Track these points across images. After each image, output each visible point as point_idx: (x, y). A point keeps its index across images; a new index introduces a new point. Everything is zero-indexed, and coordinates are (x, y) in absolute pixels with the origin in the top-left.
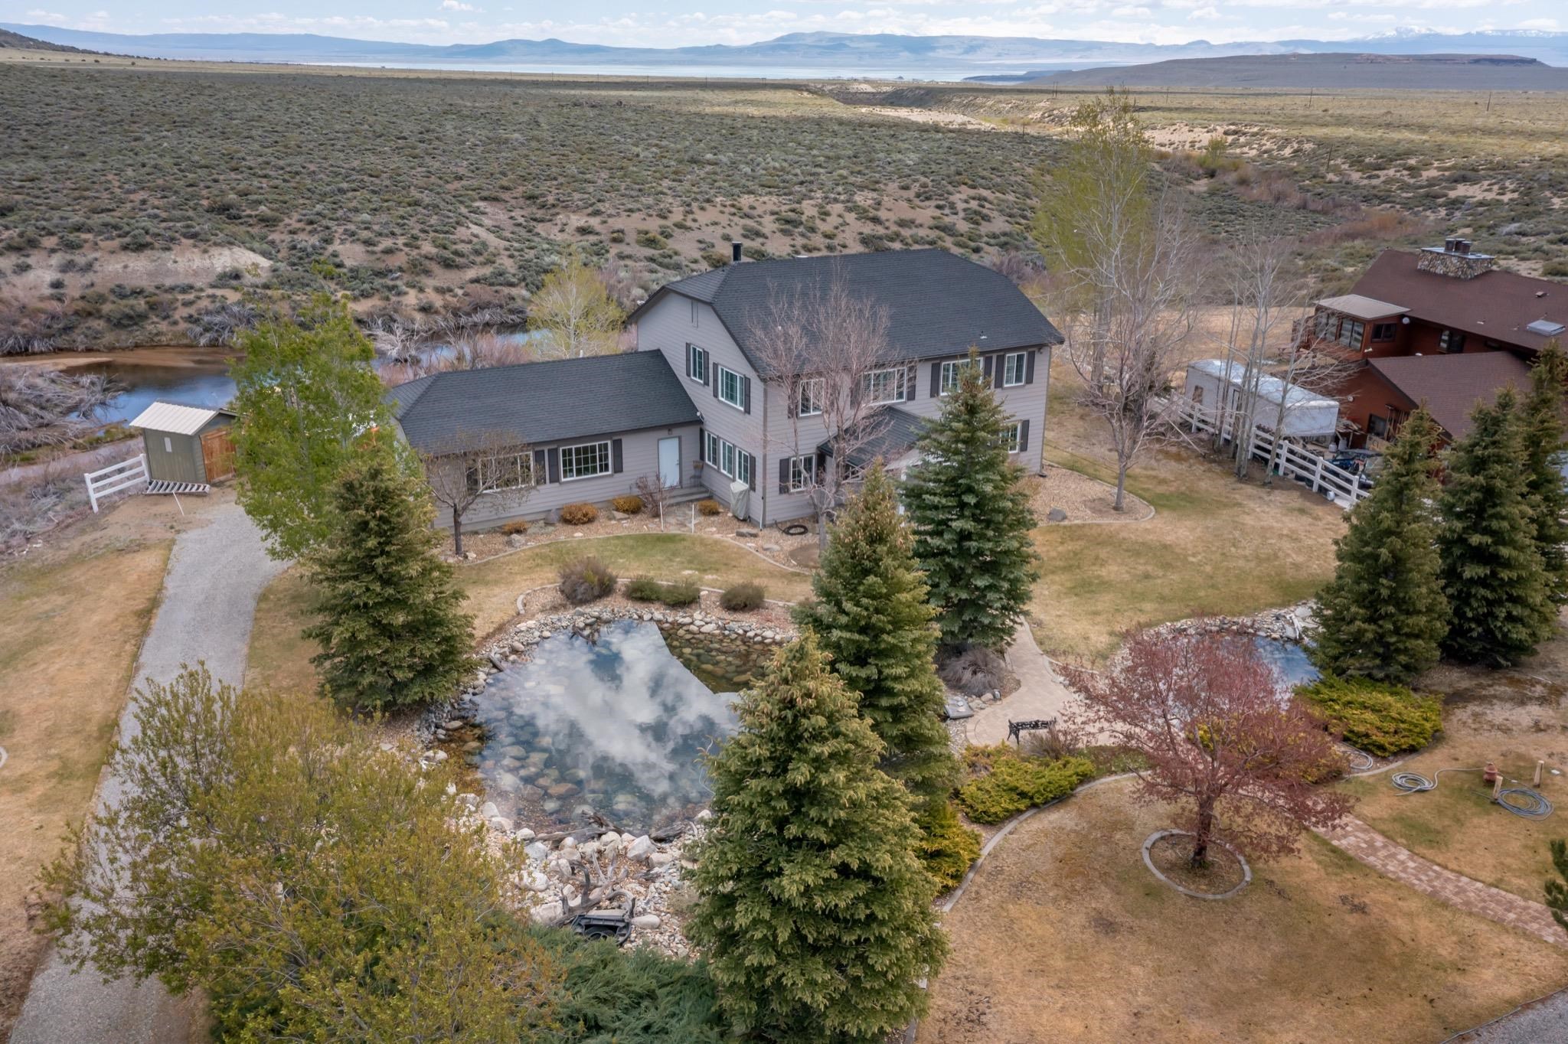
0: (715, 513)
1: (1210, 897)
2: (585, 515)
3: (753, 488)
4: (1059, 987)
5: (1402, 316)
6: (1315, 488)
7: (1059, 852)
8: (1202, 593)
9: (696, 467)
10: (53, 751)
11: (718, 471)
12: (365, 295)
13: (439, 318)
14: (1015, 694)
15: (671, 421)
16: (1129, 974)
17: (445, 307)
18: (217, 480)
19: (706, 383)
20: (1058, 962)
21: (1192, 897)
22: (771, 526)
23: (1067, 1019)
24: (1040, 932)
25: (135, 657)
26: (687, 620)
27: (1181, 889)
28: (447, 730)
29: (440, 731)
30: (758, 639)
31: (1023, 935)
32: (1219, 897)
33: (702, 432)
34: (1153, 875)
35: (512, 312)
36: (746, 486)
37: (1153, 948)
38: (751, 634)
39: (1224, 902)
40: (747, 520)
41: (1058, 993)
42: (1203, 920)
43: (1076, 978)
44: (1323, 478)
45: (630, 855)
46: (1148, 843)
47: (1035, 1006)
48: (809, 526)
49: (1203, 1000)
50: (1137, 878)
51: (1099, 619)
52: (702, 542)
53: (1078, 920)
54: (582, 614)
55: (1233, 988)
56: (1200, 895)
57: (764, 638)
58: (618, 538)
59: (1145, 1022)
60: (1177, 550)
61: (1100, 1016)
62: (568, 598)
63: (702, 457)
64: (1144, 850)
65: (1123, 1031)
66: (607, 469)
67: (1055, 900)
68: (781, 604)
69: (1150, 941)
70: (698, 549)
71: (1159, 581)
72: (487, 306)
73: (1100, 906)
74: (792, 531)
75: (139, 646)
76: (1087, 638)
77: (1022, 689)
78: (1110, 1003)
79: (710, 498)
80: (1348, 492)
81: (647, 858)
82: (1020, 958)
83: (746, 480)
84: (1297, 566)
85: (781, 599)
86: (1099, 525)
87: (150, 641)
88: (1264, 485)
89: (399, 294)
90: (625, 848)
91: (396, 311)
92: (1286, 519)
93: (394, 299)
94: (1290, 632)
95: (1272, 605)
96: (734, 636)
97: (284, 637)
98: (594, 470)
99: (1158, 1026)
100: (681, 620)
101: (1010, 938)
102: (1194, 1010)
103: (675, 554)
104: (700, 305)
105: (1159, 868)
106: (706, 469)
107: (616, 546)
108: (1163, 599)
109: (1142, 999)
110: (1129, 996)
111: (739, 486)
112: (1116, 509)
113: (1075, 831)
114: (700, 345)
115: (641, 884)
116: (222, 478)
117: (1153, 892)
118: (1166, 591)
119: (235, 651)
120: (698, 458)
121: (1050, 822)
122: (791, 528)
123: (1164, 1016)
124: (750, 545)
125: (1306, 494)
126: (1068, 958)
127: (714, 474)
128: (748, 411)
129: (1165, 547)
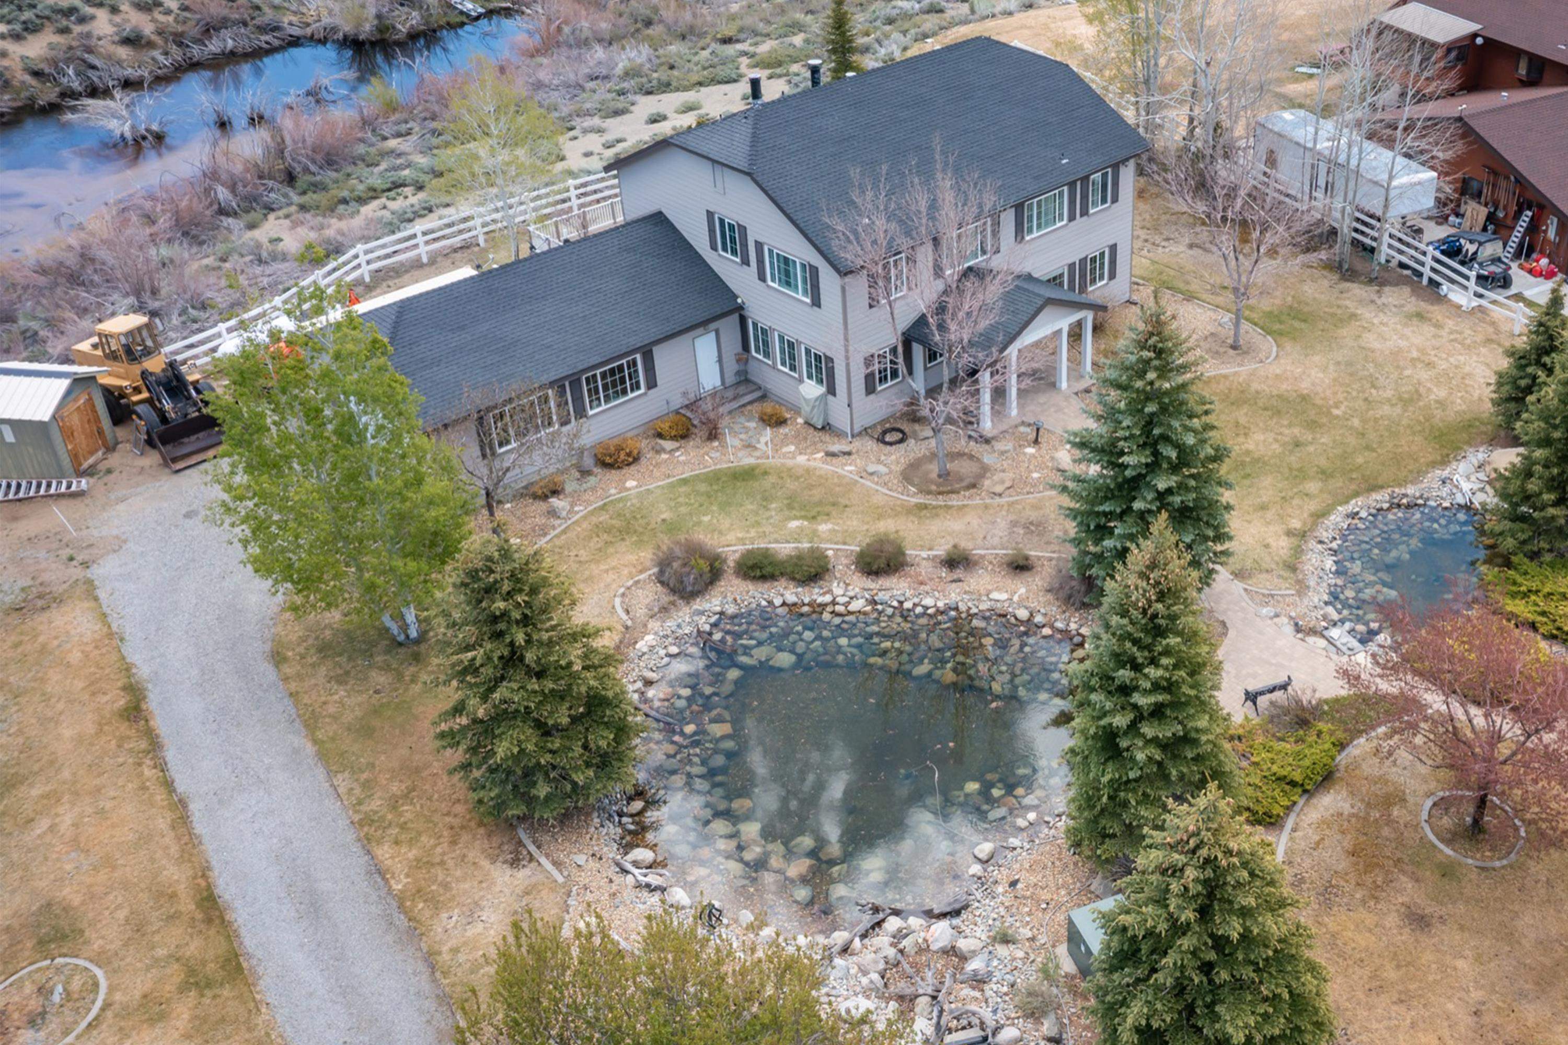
0: (780, 422)
1: (1497, 864)
2: (629, 455)
3: (832, 391)
4: (1402, 1001)
5: (1475, 35)
6: (1425, 281)
7: (1348, 843)
8: (1360, 460)
9: (738, 361)
10: (161, 952)
11: (774, 367)
12: (31, 28)
13: (157, 54)
14: (1227, 641)
15: (706, 316)
16: (1455, 969)
17: (160, 32)
18: (85, 465)
19: (746, 262)
20: (1391, 974)
21: (1483, 869)
22: (860, 434)
23: (1420, 1034)
24: (1363, 943)
25: (169, 785)
26: (828, 598)
27: (1470, 861)
28: (632, 816)
29: (625, 820)
30: (919, 610)
31: (1348, 950)
32: (1505, 862)
33: (743, 320)
34: (1441, 851)
35: (262, 29)
36: (821, 390)
37: (1466, 935)
38: (908, 605)
39: (1511, 866)
40: (826, 428)
41: (1402, 1009)
42: (1498, 893)
43: (1412, 987)
44: (1433, 270)
45: (934, 947)
46: (1425, 815)
47: (1388, 1028)
48: (906, 427)
49: (1526, 982)
50: (1428, 859)
51: (1269, 515)
52: (791, 473)
53: (1392, 920)
54: (702, 613)
55: (1548, 962)
56: (1489, 864)
57: (926, 608)
58: (685, 481)
59: (1487, 1019)
60: (1319, 402)
61: (1446, 1024)
62: (673, 591)
63: (746, 347)
64: (1424, 824)
65: (1471, 1034)
66: (638, 388)
67: (1364, 902)
68: (924, 554)
69: (1462, 928)
70: (791, 485)
71: (1311, 449)
72: (224, 23)
73: (1405, 899)
74: (888, 438)
75: (162, 766)
76: (1267, 546)
77: (1232, 633)
78: (1450, 1006)
79: (764, 397)
80: (1465, 288)
81: (953, 947)
82: (1355, 977)
83: (820, 381)
84: (1441, 403)
85: (922, 548)
86: (1225, 377)
87: (170, 755)
88: (1371, 281)
89: (82, 20)
90: (925, 940)
91: (89, 50)
92: (1407, 331)
93: (77, 29)
94: (1460, 499)
95: (1433, 464)
96: (890, 611)
97: (348, 717)
98: (624, 392)
99: (1498, 1020)
100: (820, 600)
101: (1339, 956)
102: (1522, 994)
103: (766, 499)
104: (726, 169)
105: (1442, 840)
106: (751, 362)
107: (688, 496)
108: (1325, 475)
109: (1476, 995)
110: (1462, 994)
111: (811, 390)
112: (1234, 347)
113: (1353, 815)
114: (732, 215)
115: (974, 988)
116: (91, 461)
117: (1447, 871)
118: (1323, 462)
119: (296, 751)
120: (739, 349)
121: (1327, 809)
122: (885, 432)
123: (1498, 1007)
124: (848, 469)
125: (1416, 289)
126: (1398, 967)
127: (770, 373)
128: (816, 302)
129: (1304, 398)
